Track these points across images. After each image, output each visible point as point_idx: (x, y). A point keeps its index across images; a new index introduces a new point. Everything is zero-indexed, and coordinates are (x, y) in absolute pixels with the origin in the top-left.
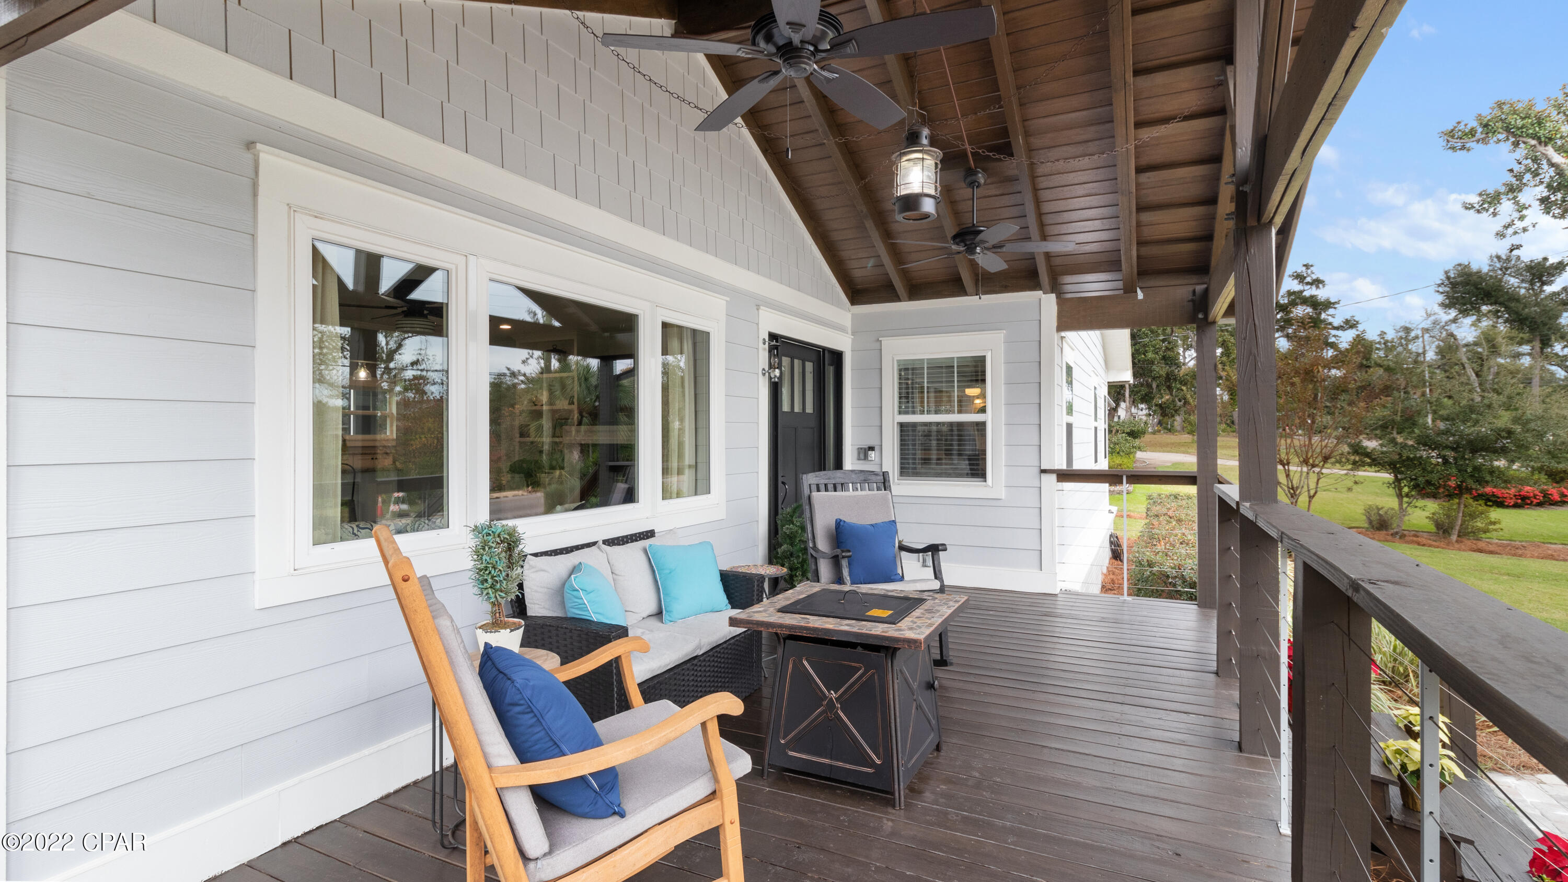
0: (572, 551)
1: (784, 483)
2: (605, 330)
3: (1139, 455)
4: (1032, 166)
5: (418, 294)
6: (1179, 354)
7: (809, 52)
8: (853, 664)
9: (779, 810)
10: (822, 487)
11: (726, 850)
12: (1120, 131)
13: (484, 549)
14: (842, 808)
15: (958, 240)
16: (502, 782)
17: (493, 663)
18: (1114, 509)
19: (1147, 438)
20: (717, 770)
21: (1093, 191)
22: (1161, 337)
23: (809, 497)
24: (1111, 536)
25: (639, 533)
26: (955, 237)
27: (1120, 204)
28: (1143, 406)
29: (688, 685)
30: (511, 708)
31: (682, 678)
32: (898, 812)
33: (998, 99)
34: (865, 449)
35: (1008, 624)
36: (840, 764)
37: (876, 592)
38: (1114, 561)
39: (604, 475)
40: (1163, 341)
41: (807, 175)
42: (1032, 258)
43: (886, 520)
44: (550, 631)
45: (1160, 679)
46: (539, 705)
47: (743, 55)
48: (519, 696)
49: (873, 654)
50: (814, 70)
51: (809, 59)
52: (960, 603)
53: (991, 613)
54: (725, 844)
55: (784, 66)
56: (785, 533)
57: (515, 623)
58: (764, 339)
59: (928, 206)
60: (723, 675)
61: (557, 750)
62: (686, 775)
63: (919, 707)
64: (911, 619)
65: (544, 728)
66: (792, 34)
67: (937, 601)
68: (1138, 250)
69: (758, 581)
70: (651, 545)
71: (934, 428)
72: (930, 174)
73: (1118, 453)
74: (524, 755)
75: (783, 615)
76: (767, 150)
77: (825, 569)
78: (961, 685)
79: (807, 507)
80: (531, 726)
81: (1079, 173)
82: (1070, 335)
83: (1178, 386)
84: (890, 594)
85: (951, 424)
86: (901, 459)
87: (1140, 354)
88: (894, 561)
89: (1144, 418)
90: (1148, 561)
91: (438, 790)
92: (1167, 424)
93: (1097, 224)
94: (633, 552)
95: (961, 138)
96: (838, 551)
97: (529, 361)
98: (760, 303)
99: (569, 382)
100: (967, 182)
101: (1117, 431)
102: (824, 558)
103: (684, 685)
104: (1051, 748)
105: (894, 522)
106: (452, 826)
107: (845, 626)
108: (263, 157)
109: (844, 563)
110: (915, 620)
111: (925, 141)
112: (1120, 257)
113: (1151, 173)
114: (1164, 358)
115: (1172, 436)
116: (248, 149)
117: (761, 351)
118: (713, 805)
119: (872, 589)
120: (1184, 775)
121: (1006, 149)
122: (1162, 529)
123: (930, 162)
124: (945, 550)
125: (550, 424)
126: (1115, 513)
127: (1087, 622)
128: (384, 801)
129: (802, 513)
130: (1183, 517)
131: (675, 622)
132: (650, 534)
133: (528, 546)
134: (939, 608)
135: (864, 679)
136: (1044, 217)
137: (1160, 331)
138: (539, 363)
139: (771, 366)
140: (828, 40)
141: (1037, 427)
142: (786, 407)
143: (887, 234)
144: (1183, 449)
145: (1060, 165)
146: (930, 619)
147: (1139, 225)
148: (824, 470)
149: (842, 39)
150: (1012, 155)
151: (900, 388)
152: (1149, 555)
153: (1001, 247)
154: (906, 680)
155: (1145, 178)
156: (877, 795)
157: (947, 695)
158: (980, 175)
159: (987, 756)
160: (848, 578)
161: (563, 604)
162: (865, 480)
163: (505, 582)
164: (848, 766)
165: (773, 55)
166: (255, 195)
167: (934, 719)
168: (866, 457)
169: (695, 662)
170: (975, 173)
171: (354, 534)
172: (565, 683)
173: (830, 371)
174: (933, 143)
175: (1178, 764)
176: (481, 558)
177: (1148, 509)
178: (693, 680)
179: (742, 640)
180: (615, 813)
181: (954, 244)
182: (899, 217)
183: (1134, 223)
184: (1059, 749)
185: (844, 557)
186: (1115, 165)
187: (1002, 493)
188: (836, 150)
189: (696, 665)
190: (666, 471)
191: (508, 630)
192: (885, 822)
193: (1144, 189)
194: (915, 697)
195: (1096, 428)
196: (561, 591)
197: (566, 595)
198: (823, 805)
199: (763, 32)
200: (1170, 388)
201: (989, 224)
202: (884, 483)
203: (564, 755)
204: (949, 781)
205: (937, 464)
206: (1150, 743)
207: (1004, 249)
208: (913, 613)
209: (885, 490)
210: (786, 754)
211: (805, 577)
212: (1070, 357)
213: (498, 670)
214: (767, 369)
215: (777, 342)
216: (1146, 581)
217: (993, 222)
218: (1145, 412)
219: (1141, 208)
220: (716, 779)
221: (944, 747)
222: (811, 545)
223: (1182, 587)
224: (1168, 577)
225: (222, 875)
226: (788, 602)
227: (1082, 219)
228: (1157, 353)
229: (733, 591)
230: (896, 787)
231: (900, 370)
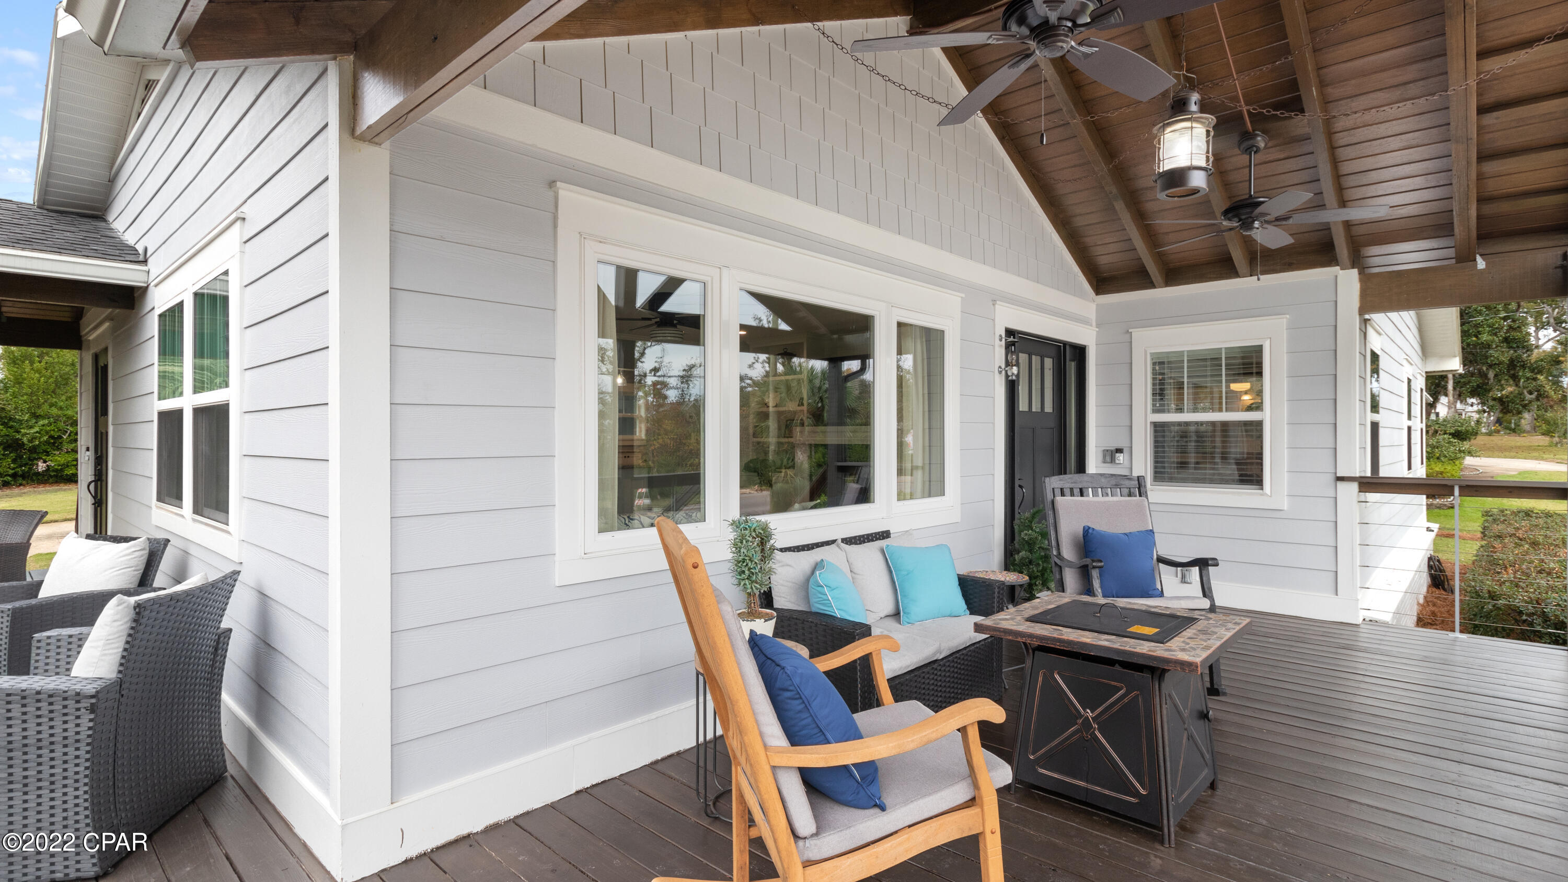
0: (813, 548)
1: (1021, 486)
2: (833, 332)
3: (1469, 461)
4: (1328, 123)
5: (667, 307)
6: (1529, 334)
7: (1066, 29)
8: (1113, 683)
9: (1030, 828)
10: (1067, 491)
11: (986, 859)
12: (1455, 65)
13: (742, 542)
14: (1102, 837)
15: (1230, 215)
16: (777, 761)
17: (760, 650)
18: (1435, 526)
19: (1480, 440)
20: (978, 776)
21: (1414, 143)
22: (1503, 315)
23: (1053, 502)
24: (1430, 559)
25: (875, 533)
26: (1227, 213)
27: (1453, 155)
28: (1473, 400)
29: (929, 689)
30: (781, 692)
31: (922, 681)
32: (1166, 850)
33: (1286, 50)
34: (1112, 451)
35: (1295, 655)
36: (1098, 789)
37: (1136, 607)
38: (1434, 589)
39: (832, 475)
40: (1505, 319)
41: (1050, 159)
42: (1326, 228)
43: (1143, 529)
44: (796, 624)
45: (1515, 738)
46: (807, 692)
47: (994, 42)
48: (789, 683)
49: (1137, 674)
50: (1072, 47)
51: (1067, 36)
52: (1241, 626)
53: (1271, 640)
54: (986, 853)
55: (1038, 48)
56: (1023, 539)
57: (767, 614)
58: (1001, 336)
59: (1198, 180)
60: (963, 682)
61: (822, 738)
62: (942, 778)
63: (1190, 737)
64: (1182, 639)
65: (811, 715)
66: (1049, 12)
67: (1211, 622)
68: (1478, 210)
69: (999, 588)
70: (888, 546)
71: (1192, 428)
72: (1200, 144)
73: (1438, 458)
74: (795, 738)
75: (1033, 624)
76: (1004, 138)
77: (1071, 578)
78: (1236, 719)
79: (1051, 513)
80: (800, 712)
81: (1394, 122)
82: (1378, 318)
83: (1529, 375)
84: (1153, 610)
85: (1213, 424)
86: (1156, 462)
87: (1469, 336)
88: (1152, 575)
89: (1476, 416)
90: (1489, 592)
91: (702, 763)
92: (1510, 423)
93: (1418, 182)
94: (869, 553)
95: (1235, 99)
96: (1087, 561)
97: (755, 366)
98: (996, 298)
99: (794, 384)
100: (1242, 148)
101: (1436, 432)
102: (1070, 567)
103: (924, 688)
104: (1361, 804)
105: (1152, 531)
106: (713, 798)
107: (1105, 641)
108: (562, 193)
109: (1095, 574)
110: (1188, 641)
111: (1194, 108)
112: (1452, 219)
113: (1501, 112)
114: (1506, 340)
115: (1518, 438)
116: (551, 188)
117: (997, 349)
118: (973, 812)
119: (1130, 603)
120: (1558, 860)
121: (1295, 105)
122: (1508, 552)
123: (1200, 131)
124: (1217, 565)
125: (776, 425)
126: (1436, 530)
127: (1404, 661)
128: (654, 767)
129: (1045, 517)
130: (1541, 539)
131: (913, 624)
132: (885, 535)
133: (779, 541)
134: (1216, 630)
135: (1126, 700)
136: (1343, 180)
137: (1500, 307)
138: (763, 367)
139: (1008, 364)
140: (1089, 12)
141: (1331, 427)
142: (1023, 406)
143: (1141, 216)
144: (1536, 454)
145: (1368, 117)
146: (1206, 641)
147: (1480, 177)
148: (1065, 473)
149: (1103, 10)
150: (1302, 111)
151: (1154, 384)
152: (1489, 583)
153: (1286, 218)
154: (1175, 706)
155: (1490, 119)
156: (1141, 828)
157: (1220, 728)
158: (1259, 138)
159: (1276, 803)
160: (1100, 591)
161: (807, 598)
162: (1116, 485)
163: (760, 574)
164: (1107, 792)
165: (1026, 37)
166: (555, 226)
167: (1208, 752)
168: (1113, 460)
169: (935, 666)
170: (1252, 136)
171: (625, 524)
172: (825, 673)
173: (1072, 367)
174: (1204, 108)
175: (1549, 846)
176: (740, 551)
177: (1484, 528)
178: (933, 684)
179: (982, 647)
180: (876, 805)
181: (1225, 219)
182: (1162, 196)
183: (1473, 175)
184: (1372, 807)
185: (1094, 567)
186: (1448, 108)
187: (1285, 504)
188: (1083, 129)
189: (936, 669)
190: (900, 472)
191: (763, 620)
192: (1153, 858)
193: (1488, 133)
194: (1186, 726)
195: (1409, 428)
196: (806, 585)
197: (811, 591)
198: (1077, 829)
199: (1016, 15)
200: (1515, 378)
201: (1271, 193)
202: (1139, 488)
203: (829, 743)
204: (1228, 824)
205: (1196, 468)
206: (1505, 815)
207: (1291, 221)
208: (1184, 633)
209: (1140, 496)
210: (1036, 771)
211: (1045, 586)
212: (1376, 343)
213: (766, 656)
214: (1003, 366)
215: (1014, 338)
216: (1488, 616)
217: (1280, 190)
218: (1475, 408)
219: (1483, 157)
220: (976, 785)
221: (1220, 786)
222: (1055, 553)
223: (1543, 627)
224: (1521, 613)
225: (532, 811)
226: (1036, 612)
227: (1396, 177)
228: (1495, 334)
229: (972, 597)
230: (1165, 822)
231: (1154, 364)
